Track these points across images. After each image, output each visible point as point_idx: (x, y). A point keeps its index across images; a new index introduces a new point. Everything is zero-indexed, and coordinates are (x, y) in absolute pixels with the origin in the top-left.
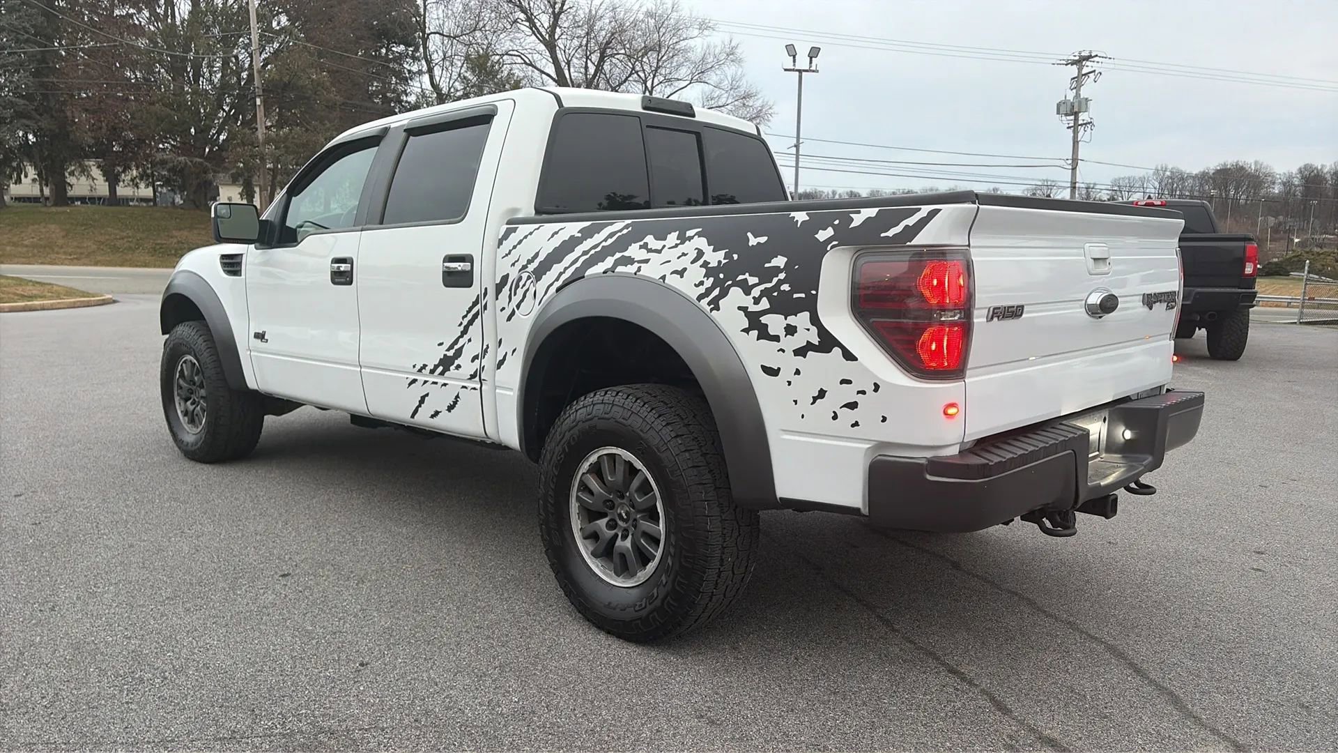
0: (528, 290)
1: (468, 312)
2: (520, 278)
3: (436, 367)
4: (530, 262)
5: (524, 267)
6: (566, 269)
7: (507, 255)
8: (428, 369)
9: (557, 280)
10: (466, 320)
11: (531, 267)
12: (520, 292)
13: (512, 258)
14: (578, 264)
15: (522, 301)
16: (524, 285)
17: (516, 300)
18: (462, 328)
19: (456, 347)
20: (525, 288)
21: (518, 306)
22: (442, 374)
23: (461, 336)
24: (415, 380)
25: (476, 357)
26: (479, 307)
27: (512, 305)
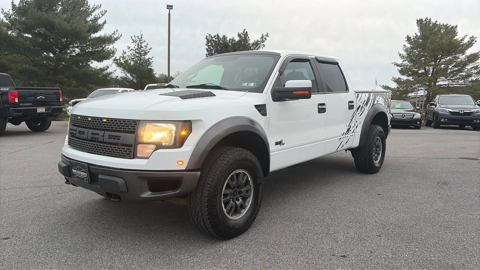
0: (365, 108)
1: (353, 115)
2: (363, 106)
3: (346, 132)
4: (364, 102)
5: (363, 103)
6: (371, 103)
7: (359, 101)
8: (345, 133)
9: (370, 105)
10: (352, 118)
11: (365, 103)
12: (363, 109)
14: (372, 102)
15: (364, 111)
16: (364, 107)
17: (362, 111)
18: (351, 120)
19: (350, 125)
20: (364, 108)
21: (363, 112)
22: (347, 134)
23: (351, 122)
24: (341, 138)
25: (353, 127)
26: (355, 114)
27: (361, 112)
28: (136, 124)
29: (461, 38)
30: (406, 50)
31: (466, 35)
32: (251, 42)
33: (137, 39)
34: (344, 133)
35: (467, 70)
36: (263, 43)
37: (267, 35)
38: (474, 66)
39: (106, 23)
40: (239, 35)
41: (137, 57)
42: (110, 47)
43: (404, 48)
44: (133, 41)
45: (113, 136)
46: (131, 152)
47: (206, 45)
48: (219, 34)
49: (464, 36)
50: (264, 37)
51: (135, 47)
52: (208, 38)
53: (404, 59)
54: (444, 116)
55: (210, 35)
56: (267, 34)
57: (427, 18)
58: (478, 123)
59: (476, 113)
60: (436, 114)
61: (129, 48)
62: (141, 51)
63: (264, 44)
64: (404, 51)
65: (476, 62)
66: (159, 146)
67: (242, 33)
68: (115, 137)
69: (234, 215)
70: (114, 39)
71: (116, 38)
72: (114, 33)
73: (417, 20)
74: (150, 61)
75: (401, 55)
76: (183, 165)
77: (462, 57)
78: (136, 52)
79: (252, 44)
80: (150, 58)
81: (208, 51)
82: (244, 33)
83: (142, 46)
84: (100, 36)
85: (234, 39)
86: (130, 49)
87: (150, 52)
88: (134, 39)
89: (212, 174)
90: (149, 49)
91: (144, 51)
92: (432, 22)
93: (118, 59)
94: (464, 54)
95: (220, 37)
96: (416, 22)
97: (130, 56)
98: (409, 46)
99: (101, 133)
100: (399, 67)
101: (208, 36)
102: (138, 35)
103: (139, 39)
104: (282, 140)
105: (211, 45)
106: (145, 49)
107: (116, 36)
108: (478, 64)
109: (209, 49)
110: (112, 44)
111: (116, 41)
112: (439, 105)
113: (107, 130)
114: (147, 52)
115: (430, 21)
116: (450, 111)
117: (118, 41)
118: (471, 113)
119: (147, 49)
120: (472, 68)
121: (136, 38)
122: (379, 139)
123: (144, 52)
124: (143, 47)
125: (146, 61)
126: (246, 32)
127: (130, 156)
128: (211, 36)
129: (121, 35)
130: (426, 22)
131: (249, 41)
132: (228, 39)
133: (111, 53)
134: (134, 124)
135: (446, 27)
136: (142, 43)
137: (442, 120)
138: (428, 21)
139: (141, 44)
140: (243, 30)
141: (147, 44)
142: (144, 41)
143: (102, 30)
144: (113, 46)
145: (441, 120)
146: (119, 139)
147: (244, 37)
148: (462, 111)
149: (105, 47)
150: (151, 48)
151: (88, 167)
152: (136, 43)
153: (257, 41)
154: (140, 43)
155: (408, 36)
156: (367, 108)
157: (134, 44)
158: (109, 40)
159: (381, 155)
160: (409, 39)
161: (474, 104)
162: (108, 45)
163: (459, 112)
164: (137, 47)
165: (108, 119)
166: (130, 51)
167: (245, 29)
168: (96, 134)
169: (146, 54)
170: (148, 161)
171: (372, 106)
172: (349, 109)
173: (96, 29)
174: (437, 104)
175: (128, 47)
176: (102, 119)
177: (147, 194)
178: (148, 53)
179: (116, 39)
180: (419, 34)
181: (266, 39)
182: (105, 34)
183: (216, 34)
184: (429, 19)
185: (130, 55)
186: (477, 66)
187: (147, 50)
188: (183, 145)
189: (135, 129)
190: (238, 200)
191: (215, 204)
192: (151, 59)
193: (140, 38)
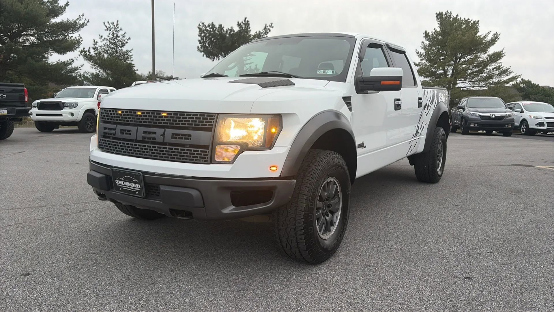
0: (431, 107)
1: (420, 115)
2: (429, 104)
3: (416, 134)
4: (430, 99)
5: (430, 101)
9: (435, 104)
10: (420, 118)
12: (429, 107)
13: (427, 99)
14: (437, 100)
17: (429, 109)
18: (419, 120)
19: (418, 127)
22: (416, 136)
23: (418, 123)
24: (411, 141)
25: (421, 128)
26: (422, 113)
27: (428, 111)
28: (213, 119)
29: (484, 35)
30: (425, 48)
31: (489, 31)
32: (253, 33)
33: (112, 26)
34: (414, 135)
35: (488, 70)
36: (266, 34)
37: (271, 26)
38: (496, 66)
39: (69, 5)
40: (239, 25)
41: (112, 48)
42: (75, 35)
43: (422, 45)
44: (107, 28)
45: (179, 135)
46: (207, 155)
47: (199, 35)
48: (214, 23)
49: (487, 33)
50: (268, 28)
51: (109, 36)
52: (201, 27)
53: (421, 58)
54: (474, 121)
55: (203, 24)
56: (272, 24)
57: (447, 12)
58: (510, 128)
59: (508, 117)
60: (464, 119)
61: (102, 36)
62: (116, 41)
63: (267, 36)
64: (422, 49)
65: (498, 62)
66: (244, 147)
67: (243, 22)
68: (182, 136)
69: (325, 234)
70: (79, 26)
71: (81, 24)
72: (79, 18)
73: (437, 13)
74: (129, 54)
75: (419, 53)
76: (277, 170)
77: (484, 56)
78: (110, 42)
79: (253, 35)
80: (129, 50)
81: (200, 43)
82: (245, 22)
83: (119, 35)
84: (61, 21)
85: (233, 29)
86: (103, 38)
87: (128, 43)
88: (108, 26)
89: (307, 183)
90: (128, 40)
91: (120, 41)
92: (452, 16)
93: (87, 51)
94: (486, 53)
95: (215, 26)
96: (436, 15)
97: (102, 47)
98: (427, 43)
99: (160, 131)
100: (417, 66)
101: (201, 25)
102: (113, 21)
103: (115, 26)
104: (364, 142)
105: (205, 36)
106: (122, 39)
107: (81, 22)
108: (500, 64)
109: (202, 41)
110: (76, 31)
111: (82, 28)
112: (468, 108)
113: (168, 127)
114: (125, 42)
115: (450, 15)
116: (480, 116)
117: (84, 28)
118: (502, 118)
119: (124, 39)
120: (494, 68)
121: (111, 24)
122: (441, 143)
123: (120, 43)
124: (119, 37)
125: (124, 54)
126: (248, 21)
127: (205, 161)
128: (205, 25)
129: (89, 20)
130: (447, 16)
131: (250, 32)
132: (225, 29)
133: (75, 43)
134: (210, 119)
135: (467, 22)
136: (118, 31)
137: (472, 125)
138: (449, 15)
139: (117, 33)
140: (244, 18)
141: (125, 33)
142: (121, 29)
143: (64, 14)
144: (79, 35)
145: (470, 125)
146: (188, 139)
147: (245, 26)
148: (493, 115)
149: (68, 35)
150: (129, 38)
151: (143, 176)
152: (110, 30)
153: (260, 32)
154: (116, 31)
155: (426, 32)
156: (433, 107)
157: (108, 32)
158: (73, 26)
159: (441, 161)
160: (427, 35)
161: (505, 107)
162: (72, 32)
163: (490, 116)
164: (112, 37)
165: (169, 113)
166: (103, 40)
167: (246, 18)
168: (150, 133)
169: (123, 45)
170: (232, 167)
171: (437, 104)
172: (418, 107)
173: (57, 11)
174: (466, 108)
175: (100, 35)
176: (160, 112)
177: (229, 210)
178: (126, 45)
179: (82, 26)
180: (438, 30)
181: (270, 31)
182: (67, 19)
183: (211, 23)
184: (450, 12)
185: (103, 45)
186: (499, 66)
187: (124, 41)
188: (274, 146)
189: (212, 125)
190: (328, 215)
191: (312, 220)
192: (131, 52)
193: (115, 24)
